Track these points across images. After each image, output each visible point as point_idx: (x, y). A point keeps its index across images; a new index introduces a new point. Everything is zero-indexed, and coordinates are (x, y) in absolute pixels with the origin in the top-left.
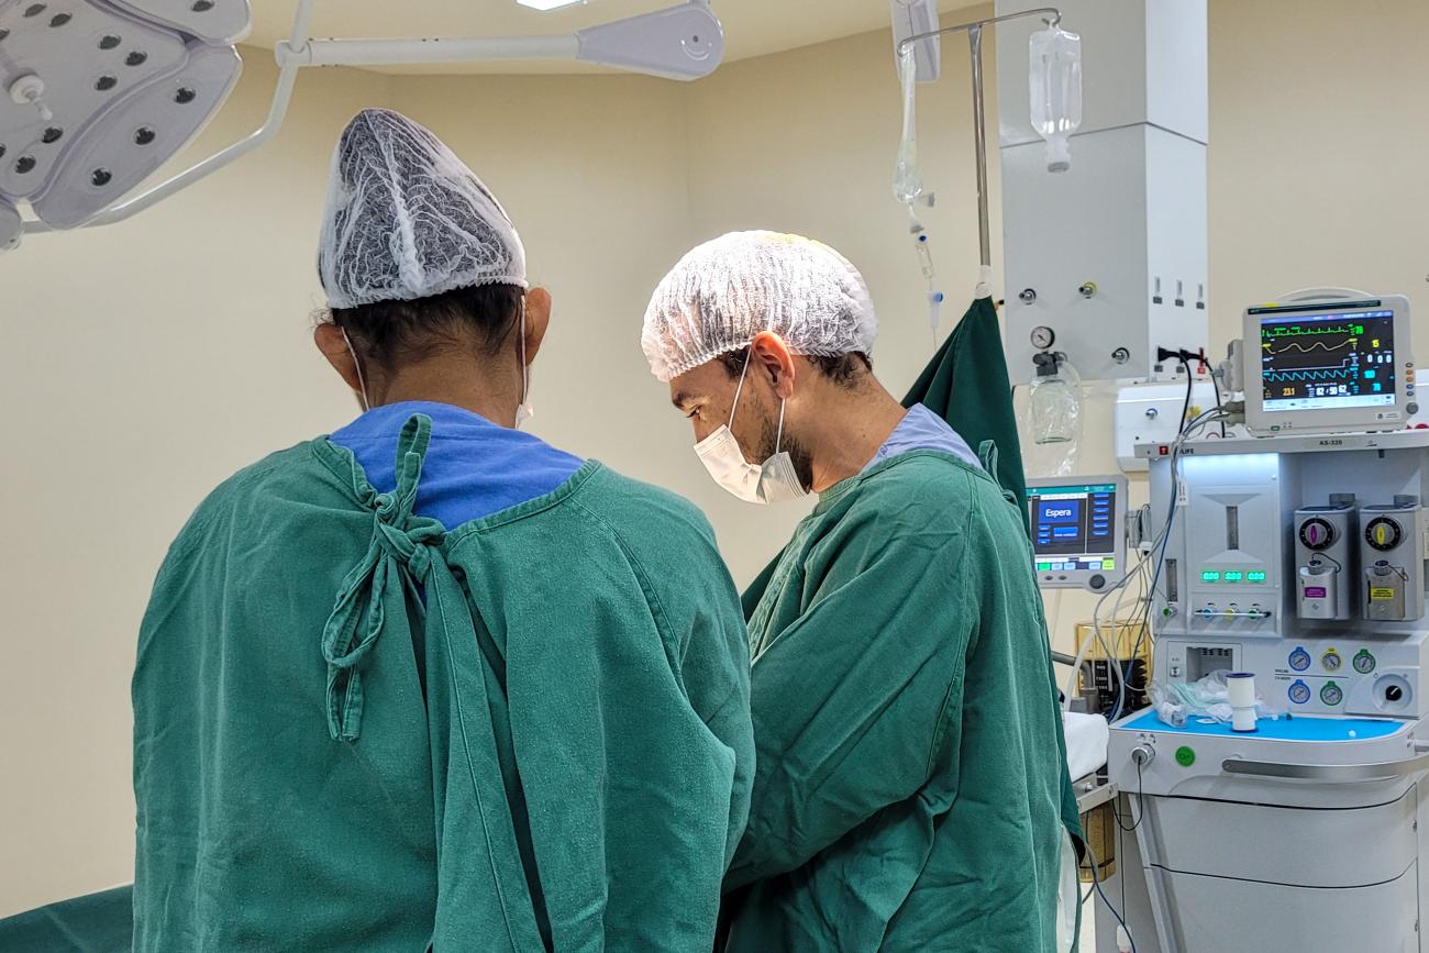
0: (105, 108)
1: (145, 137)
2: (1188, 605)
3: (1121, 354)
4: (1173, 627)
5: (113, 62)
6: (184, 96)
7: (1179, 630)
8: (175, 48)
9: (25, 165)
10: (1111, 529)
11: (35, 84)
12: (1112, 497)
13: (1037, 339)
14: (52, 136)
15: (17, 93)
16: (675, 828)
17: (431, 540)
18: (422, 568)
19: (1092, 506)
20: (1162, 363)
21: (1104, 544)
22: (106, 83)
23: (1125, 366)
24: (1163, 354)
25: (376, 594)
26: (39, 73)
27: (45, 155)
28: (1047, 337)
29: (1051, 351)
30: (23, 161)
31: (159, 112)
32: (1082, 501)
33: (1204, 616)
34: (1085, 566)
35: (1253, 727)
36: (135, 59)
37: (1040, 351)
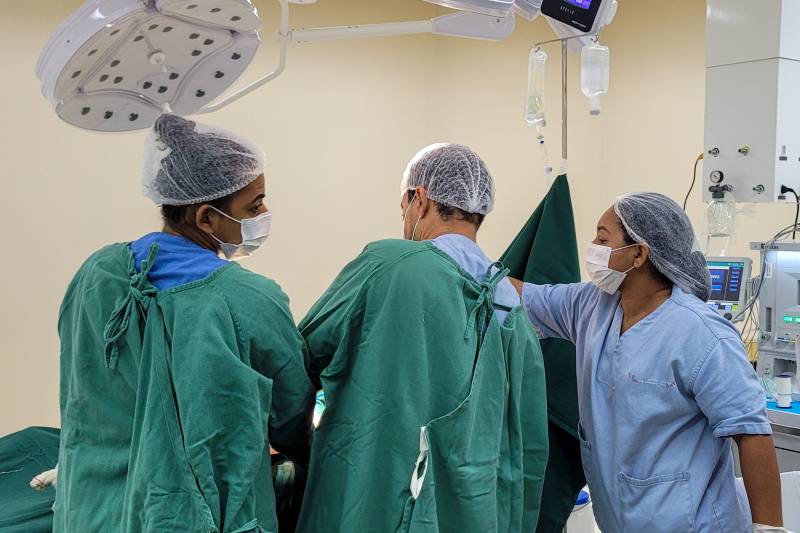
0: (197, 64)
1: (219, 75)
2: (775, 335)
3: (760, 189)
4: (767, 346)
5: (198, 44)
6: (236, 56)
7: (770, 348)
8: (228, 37)
9: (163, 89)
10: (738, 288)
11: (162, 56)
12: (741, 270)
13: (713, 178)
14: (174, 76)
15: (152, 60)
16: (246, 410)
17: (151, 295)
18: (145, 306)
19: (731, 273)
20: (785, 194)
21: (734, 297)
22: (196, 53)
23: (762, 195)
24: (784, 189)
25: (126, 314)
26: (163, 49)
27: (172, 85)
28: (718, 176)
29: (722, 184)
30: (162, 88)
31: (225, 64)
32: (726, 271)
33: (782, 342)
34: (723, 307)
35: (789, 405)
36: (208, 42)
37: (715, 185)
